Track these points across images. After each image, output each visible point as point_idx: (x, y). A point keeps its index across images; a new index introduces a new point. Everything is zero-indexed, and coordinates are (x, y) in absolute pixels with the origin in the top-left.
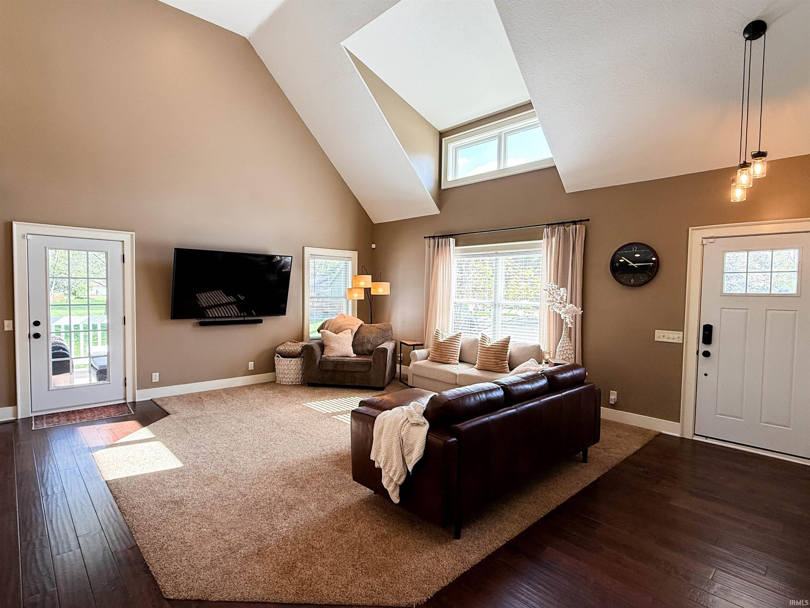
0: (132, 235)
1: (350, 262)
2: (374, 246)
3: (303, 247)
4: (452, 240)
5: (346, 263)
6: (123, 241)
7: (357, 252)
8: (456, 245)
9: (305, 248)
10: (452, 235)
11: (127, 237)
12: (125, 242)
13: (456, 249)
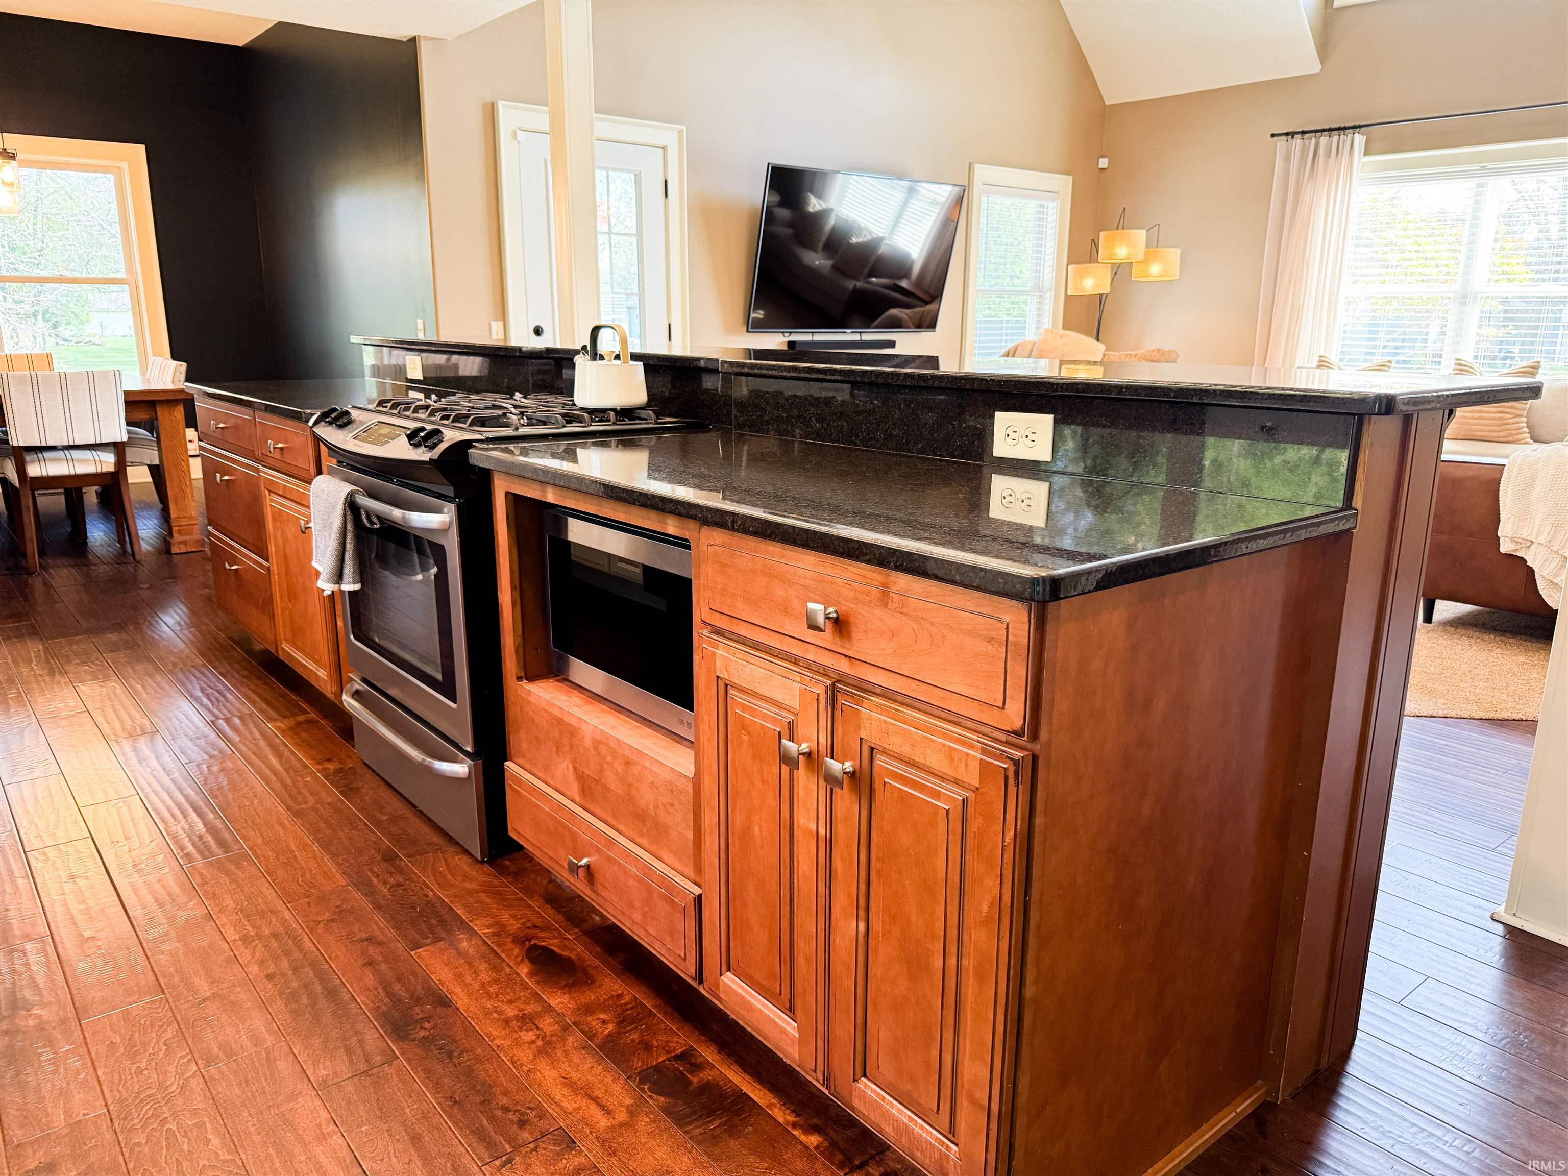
0: (680, 132)
1: (1052, 204)
2: (1103, 163)
3: (970, 165)
4: (1359, 139)
5: (1042, 206)
6: (664, 148)
7: (1071, 178)
8: (1366, 153)
9: (976, 165)
10: (1360, 127)
11: (668, 135)
12: (669, 148)
13: (1364, 164)
